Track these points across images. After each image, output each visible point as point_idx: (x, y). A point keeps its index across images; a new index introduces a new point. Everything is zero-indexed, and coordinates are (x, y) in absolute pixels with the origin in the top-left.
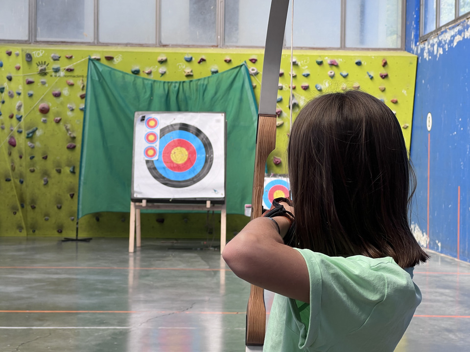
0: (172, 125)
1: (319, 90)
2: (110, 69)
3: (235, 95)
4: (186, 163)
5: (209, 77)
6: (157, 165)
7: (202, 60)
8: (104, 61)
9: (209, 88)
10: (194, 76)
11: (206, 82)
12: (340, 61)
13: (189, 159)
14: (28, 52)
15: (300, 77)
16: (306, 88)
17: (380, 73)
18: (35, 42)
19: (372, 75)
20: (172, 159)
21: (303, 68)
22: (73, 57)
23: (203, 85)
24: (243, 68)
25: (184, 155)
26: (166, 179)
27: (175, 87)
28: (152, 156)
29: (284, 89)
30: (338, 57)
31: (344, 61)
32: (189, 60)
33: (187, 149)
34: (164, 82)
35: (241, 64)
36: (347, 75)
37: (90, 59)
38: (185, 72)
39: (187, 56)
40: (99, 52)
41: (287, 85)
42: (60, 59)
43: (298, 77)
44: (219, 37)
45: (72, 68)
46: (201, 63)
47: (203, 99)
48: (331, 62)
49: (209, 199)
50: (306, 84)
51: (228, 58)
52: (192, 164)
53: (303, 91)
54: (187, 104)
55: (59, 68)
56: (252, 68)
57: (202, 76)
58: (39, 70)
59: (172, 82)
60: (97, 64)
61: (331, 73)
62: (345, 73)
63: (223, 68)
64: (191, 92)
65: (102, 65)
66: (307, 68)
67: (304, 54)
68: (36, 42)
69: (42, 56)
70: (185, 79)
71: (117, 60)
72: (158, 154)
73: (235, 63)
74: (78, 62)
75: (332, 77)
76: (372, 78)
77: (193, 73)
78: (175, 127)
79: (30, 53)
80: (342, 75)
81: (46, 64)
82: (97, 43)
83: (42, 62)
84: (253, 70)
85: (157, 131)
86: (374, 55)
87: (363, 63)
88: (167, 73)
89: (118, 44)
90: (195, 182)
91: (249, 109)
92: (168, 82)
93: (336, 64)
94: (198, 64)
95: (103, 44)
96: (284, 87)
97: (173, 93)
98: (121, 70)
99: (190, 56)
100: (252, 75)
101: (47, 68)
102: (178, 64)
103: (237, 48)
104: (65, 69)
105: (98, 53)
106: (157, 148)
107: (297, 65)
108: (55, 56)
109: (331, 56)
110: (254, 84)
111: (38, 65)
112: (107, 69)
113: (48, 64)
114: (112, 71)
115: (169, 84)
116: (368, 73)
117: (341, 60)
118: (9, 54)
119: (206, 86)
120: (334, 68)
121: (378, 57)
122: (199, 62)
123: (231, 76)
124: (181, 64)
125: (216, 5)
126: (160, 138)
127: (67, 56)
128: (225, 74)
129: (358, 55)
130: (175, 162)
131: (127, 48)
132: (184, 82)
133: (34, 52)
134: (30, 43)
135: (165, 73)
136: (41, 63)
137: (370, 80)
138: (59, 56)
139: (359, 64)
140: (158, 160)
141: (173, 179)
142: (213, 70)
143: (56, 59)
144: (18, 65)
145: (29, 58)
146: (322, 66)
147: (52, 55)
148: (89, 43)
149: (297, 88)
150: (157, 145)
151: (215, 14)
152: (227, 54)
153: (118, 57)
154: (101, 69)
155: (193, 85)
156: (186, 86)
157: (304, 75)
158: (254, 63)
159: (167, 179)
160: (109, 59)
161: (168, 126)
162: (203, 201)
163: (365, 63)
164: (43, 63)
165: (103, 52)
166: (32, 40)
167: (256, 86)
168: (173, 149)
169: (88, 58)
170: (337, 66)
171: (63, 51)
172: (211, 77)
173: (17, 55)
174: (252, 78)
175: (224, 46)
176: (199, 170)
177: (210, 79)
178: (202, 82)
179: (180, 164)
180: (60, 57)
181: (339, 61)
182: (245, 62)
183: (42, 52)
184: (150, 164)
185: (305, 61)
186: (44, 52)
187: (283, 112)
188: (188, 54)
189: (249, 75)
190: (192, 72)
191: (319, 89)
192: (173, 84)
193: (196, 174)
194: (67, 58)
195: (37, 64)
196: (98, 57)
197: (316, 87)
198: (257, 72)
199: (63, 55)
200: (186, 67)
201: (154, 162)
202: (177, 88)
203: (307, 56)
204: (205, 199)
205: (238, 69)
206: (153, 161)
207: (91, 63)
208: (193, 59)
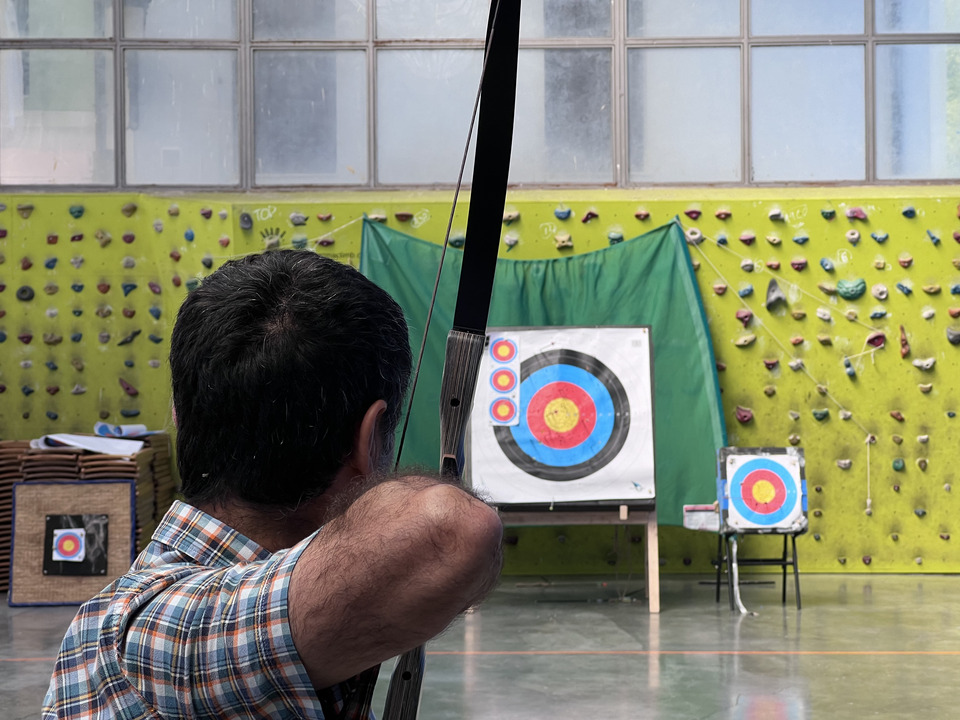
0: (543, 354)
1: (827, 270)
2: (405, 239)
3: (658, 285)
4: (575, 430)
5: (605, 250)
6: (516, 436)
7: (592, 216)
8: (394, 224)
9: (605, 271)
10: (575, 247)
11: (599, 261)
12: (872, 210)
13: (581, 421)
14: (244, 211)
15: (788, 245)
16: (801, 267)
17: (953, 231)
18: (252, 187)
19: (938, 236)
20: (548, 424)
21: (794, 226)
22: (333, 218)
23: (595, 265)
24: (673, 229)
25: (572, 414)
26: (536, 464)
27: (538, 271)
28: (506, 418)
29: (756, 270)
30: (867, 202)
31: (880, 209)
32: (563, 216)
33: (578, 403)
34: (516, 263)
35: (670, 222)
36: (887, 238)
37: (365, 221)
38: (556, 241)
39: (559, 209)
40: (384, 205)
41: (761, 261)
42: (308, 222)
43: (784, 244)
44: (618, 166)
45: (330, 239)
46: (589, 222)
47: (595, 295)
48: (853, 212)
49: (625, 502)
50: (800, 259)
51: (643, 211)
52: (588, 433)
53: (796, 273)
54: (562, 306)
55: (306, 240)
56: (691, 229)
57: (592, 249)
58: (266, 246)
59: (531, 263)
60: (380, 230)
61: (853, 234)
62: (880, 235)
63: (633, 230)
64: (569, 280)
65: (390, 231)
66: (802, 227)
67: (797, 198)
68: (256, 188)
69: (272, 218)
70: (557, 255)
71: (420, 221)
72: (518, 414)
73: (657, 221)
74: (344, 226)
75: (855, 242)
76: (937, 243)
77: (574, 243)
78: (550, 358)
79: (248, 212)
80: (875, 239)
81: (281, 233)
82: (374, 185)
83: (272, 230)
84: (693, 233)
85: (515, 366)
86: (939, 196)
87: (918, 212)
88: (521, 243)
89: (417, 187)
90: (595, 469)
91: (688, 312)
92: (524, 262)
93: (862, 217)
94: (582, 224)
95: (387, 186)
96: (756, 265)
97: (534, 283)
98: (428, 240)
99: (566, 209)
100: (691, 243)
101: (281, 241)
102: (542, 225)
103: (656, 189)
104: (316, 242)
105: (380, 206)
106: (517, 401)
107: (783, 221)
108: (298, 217)
109: (852, 200)
110: (696, 263)
111: (264, 237)
112: (399, 238)
113: (284, 233)
114: (410, 243)
115: (526, 266)
116: (928, 232)
117: (873, 207)
118: (207, 215)
119: (601, 267)
120: (859, 224)
121: (949, 199)
122: (585, 221)
123: (649, 246)
124: (547, 224)
125: (610, 103)
126: (522, 381)
127: (322, 216)
128: (638, 242)
129: (907, 196)
130: (553, 428)
131: (434, 192)
132: (555, 261)
133: (257, 211)
134: (244, 192)
135: (516, 242)
136: (269, 231)
137: (933, 247)
138: (305, 216)
139: (910, 214)
140: (518, 425)
141: (550, 462)
142: (613, 235)
143: (299, 223)
144: (225, 237)
145: (247, 222)
146: (833, 220)
147: (292, 215)
148: (359, 186)
149: (782, 267)
150: (515, 395)
151: (609, 120)
152: (639, 203)
153: (421, 215)
154: (387, 240)
155: (574, 266)
156: (560, 268)
157: (797, 241)
158: (695, 219)
159: (539, 463)
160: (405, 218)
161: (536, 356)
162: (612, 507)
163: (924, 213)
164: (274, 231)
165: (392, 205)
166: (247, 185)
167: (699, 266)
168: (547, 402)
169: (361, 218)
170: (864, 220)
171: (312, 206)
172: (610, 249)
173: (224, 217)
174: (692, 249)
175: (629, 185)
176: (601, 444)
177: (607, 253)
178: (591, 260)
179: (563, 434)
180: (306, 219)
181: (868, 210)
182: (678, 217)
183: (272, 210)
184: (503, 434)
185: (798, 212)
186: (275, 209)
187: (755, 316)
188: (561, 204)
189: (686, 244)
190: (570, 239)
191: (828, 267)
192: (535, 266)
193: (596, 451)
194: (321, 219)
195: (262, 233)
196: (381, 216)
197: (822, 264)
198: (701, 236)
199: (313, 215)
200: (558, 230)
201: (511, 429)
202: (541, 273)
203: (802, 201)
204: (616, 503)
205: (663, 233)
206: (508, 428)
207: (368, 226)
208: (573, 214)
